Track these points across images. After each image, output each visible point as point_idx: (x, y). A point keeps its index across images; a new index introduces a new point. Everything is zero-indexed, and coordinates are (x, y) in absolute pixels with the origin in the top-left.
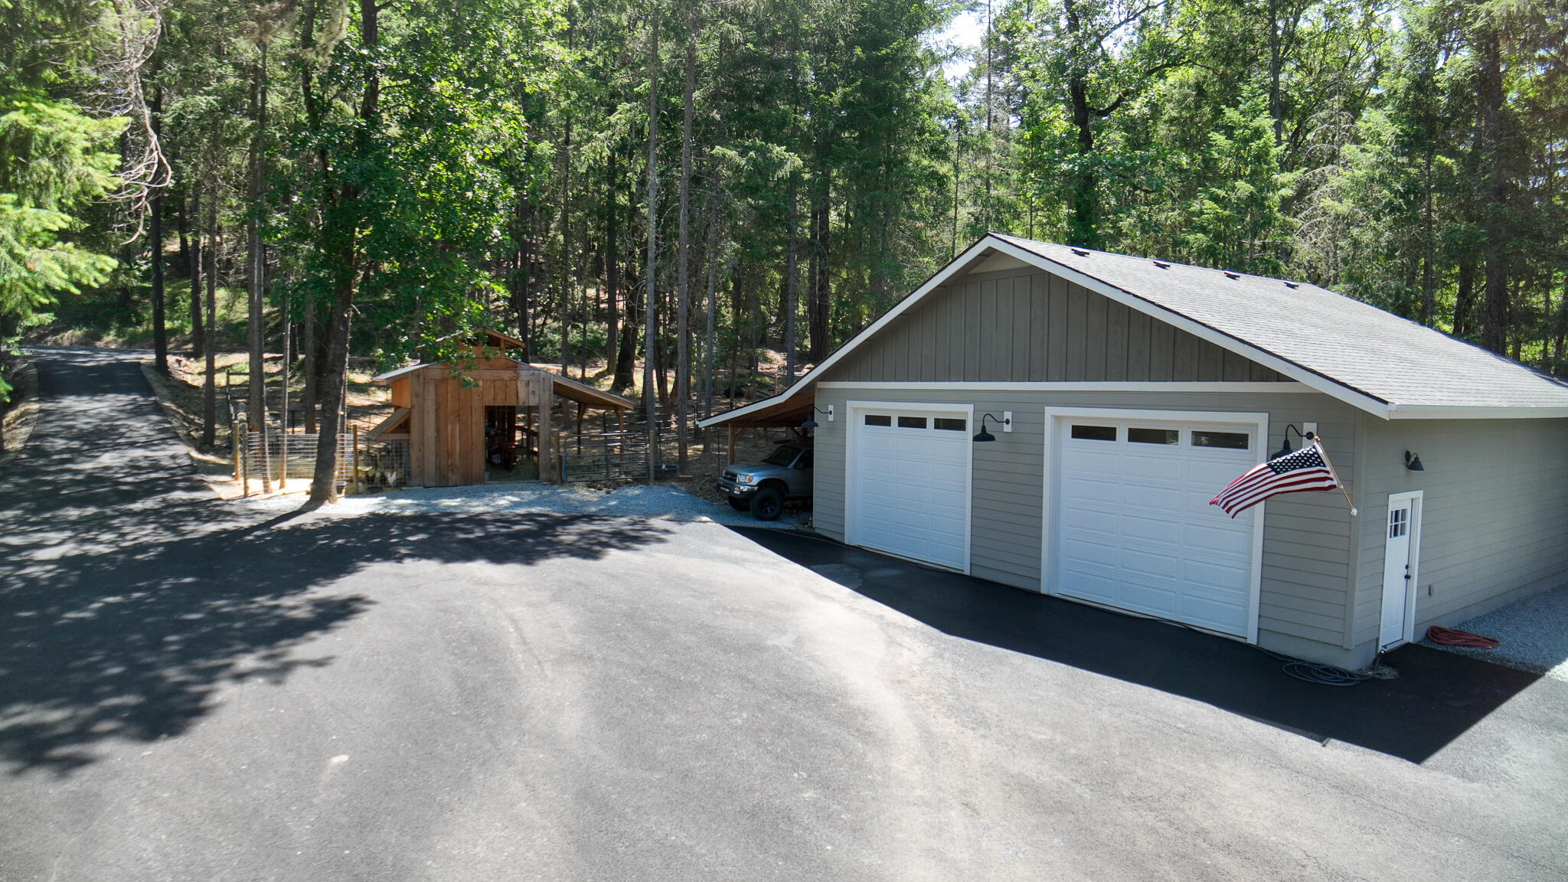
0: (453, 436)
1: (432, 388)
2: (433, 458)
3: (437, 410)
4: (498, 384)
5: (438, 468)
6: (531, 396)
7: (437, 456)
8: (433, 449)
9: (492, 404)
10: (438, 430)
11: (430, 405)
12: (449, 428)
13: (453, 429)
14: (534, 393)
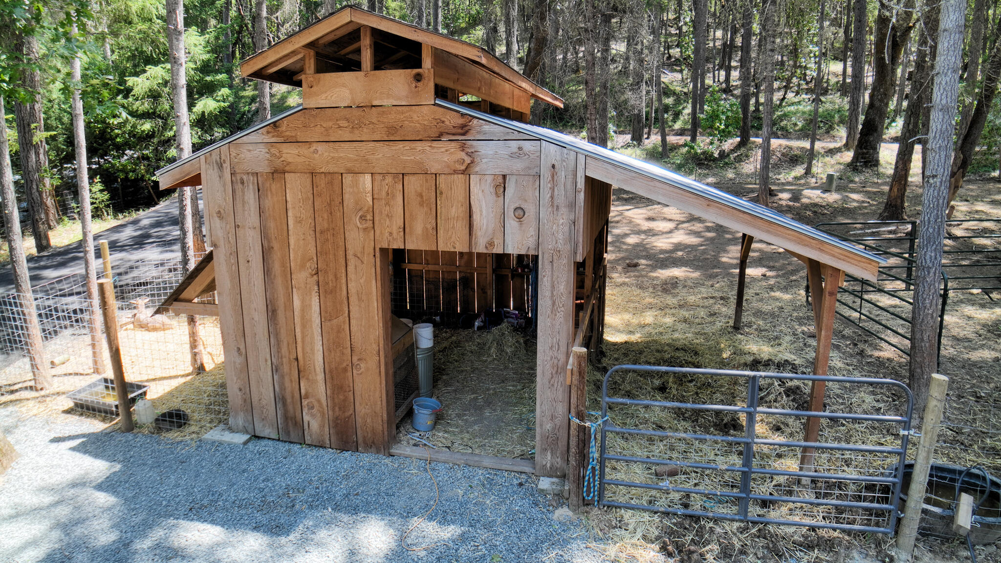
0: (306, 323)
1: (250, 196)
2: (266, 374)
3: (266, 253)
4: (414, 184)
5: (280, 399)
6: (511, 223)
7: (276, 369)
8: (265, 352)
9: (398, 245)
10: (272, 312)
11: (251, 240)
12: (297, 303)
13: (305, 308)
14: (520, 213)
